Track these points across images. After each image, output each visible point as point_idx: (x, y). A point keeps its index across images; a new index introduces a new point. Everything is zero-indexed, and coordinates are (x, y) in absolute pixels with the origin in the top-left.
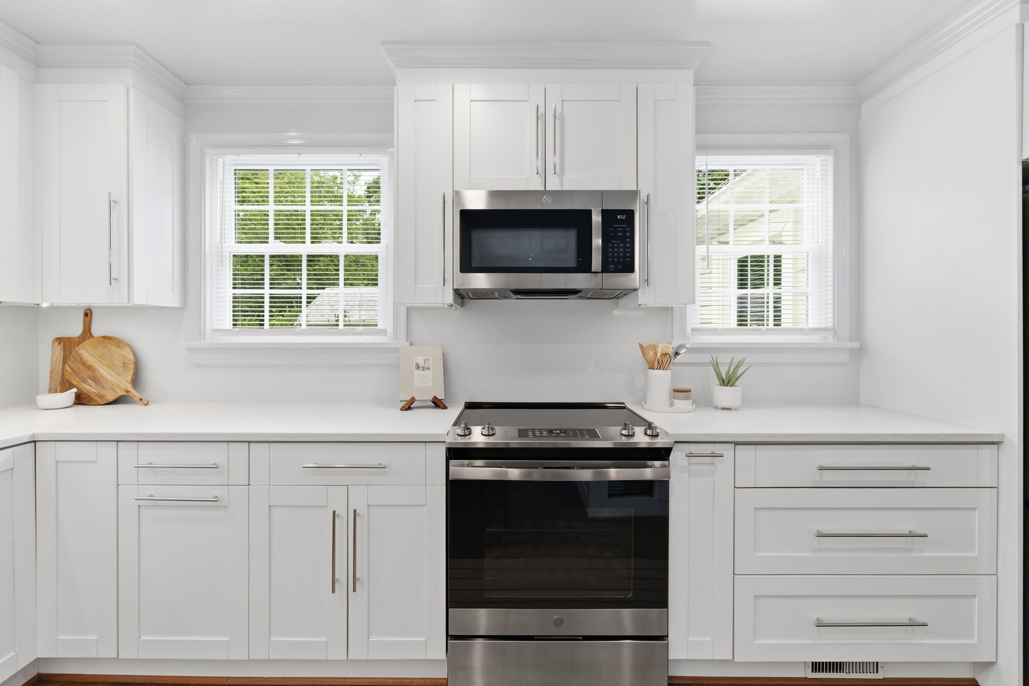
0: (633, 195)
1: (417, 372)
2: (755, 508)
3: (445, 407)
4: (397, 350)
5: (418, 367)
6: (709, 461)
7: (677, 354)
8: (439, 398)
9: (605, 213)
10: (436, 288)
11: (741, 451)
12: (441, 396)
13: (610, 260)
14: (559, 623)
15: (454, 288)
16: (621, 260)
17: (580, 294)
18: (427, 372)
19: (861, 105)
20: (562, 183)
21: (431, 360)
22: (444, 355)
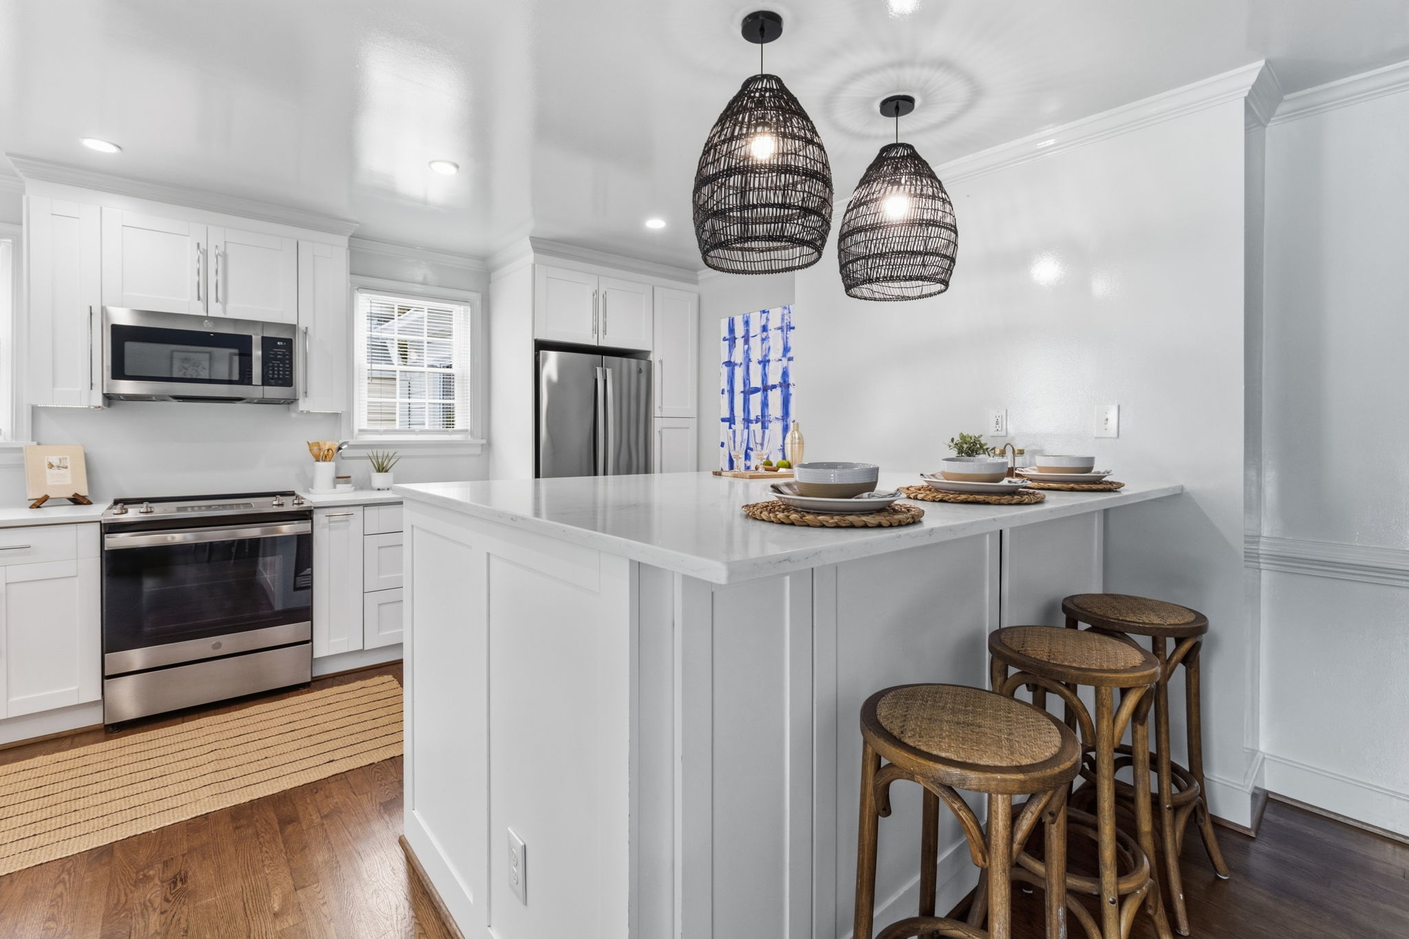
0: (293, 328)
1: (48, 471)
2: (379, 548)
3: (89, 503)
4: (20, 450)
5: (51, 466)
6: (344, 519)
7: (340, 448)
8: (82, 494)
9: (265, 340)
10: (80, 391)
11: (368, 511)
12: (84, 491)
13: (271, 376)
14: (217, 646)
15: (105, 392)
16: (281, 376)
17: (245, 401)
18: (64, 470)
19: (490, 274)
20: (225, 312)
21: (68, 459)
22: (86, 455)
